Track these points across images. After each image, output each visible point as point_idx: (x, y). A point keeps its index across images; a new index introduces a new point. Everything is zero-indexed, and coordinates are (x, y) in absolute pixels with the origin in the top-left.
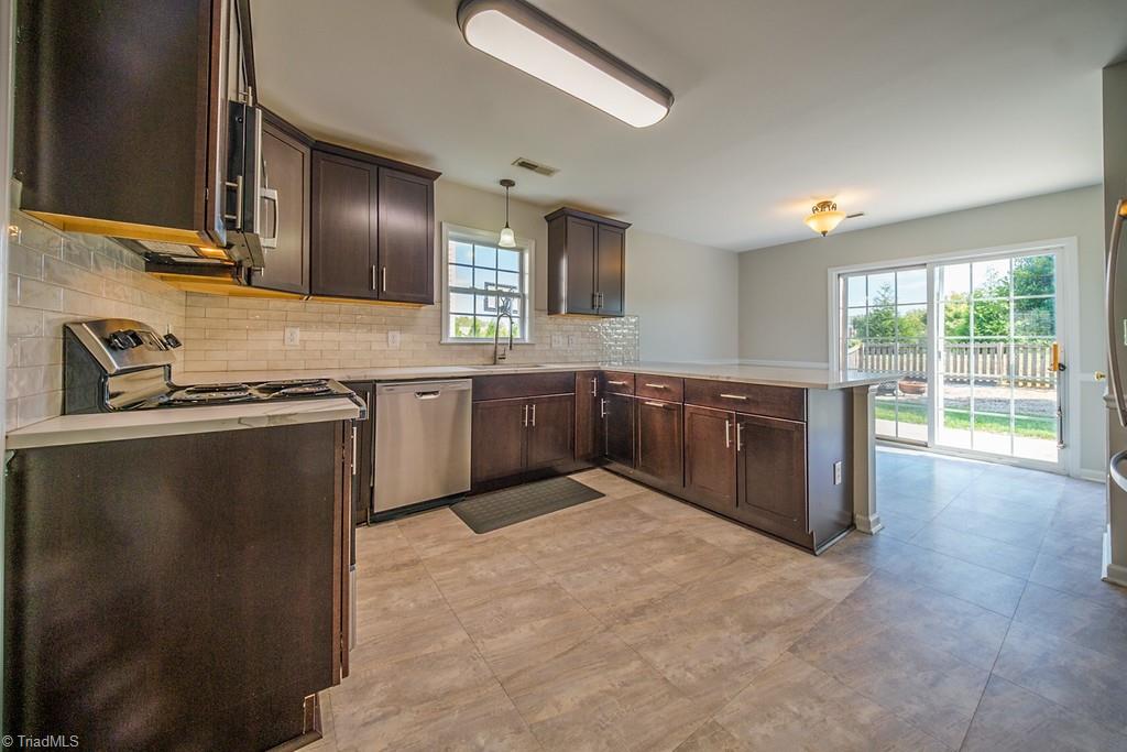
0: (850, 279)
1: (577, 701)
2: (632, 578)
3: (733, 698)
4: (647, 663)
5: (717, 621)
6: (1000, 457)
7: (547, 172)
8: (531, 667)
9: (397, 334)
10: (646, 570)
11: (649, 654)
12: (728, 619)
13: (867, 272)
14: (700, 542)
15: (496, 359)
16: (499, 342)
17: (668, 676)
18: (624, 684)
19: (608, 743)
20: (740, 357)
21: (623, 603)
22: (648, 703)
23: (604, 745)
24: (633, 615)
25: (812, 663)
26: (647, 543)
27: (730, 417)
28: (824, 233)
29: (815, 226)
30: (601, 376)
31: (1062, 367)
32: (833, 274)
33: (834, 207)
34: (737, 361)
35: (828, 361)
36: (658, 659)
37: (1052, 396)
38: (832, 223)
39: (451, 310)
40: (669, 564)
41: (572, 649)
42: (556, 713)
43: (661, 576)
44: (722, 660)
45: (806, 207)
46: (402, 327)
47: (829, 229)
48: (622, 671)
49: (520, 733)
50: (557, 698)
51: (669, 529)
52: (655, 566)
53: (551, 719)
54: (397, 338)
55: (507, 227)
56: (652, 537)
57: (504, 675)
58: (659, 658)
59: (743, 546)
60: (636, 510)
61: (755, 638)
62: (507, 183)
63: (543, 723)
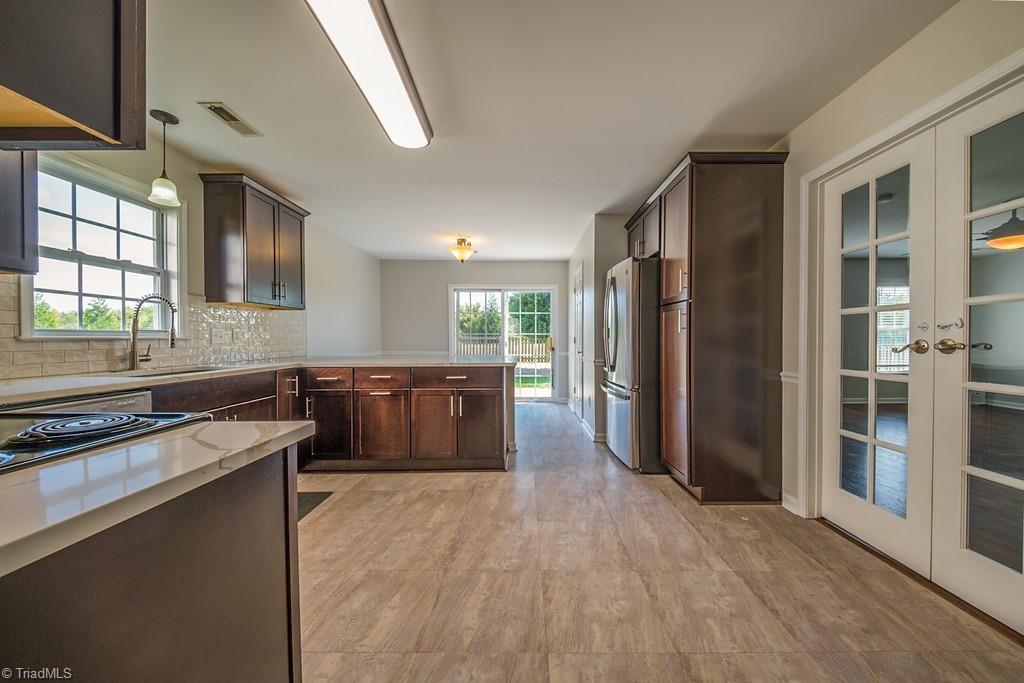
0: (461, 294)
1: (476, 617)
2: (426, 535)
3: (539, 555)
4: (489, 571)
5: (497, 527)
6: (531, 398)
7: (247, 130)
8: (424, 628)
10: (429, 525)
11: (484, 566)
12: (501, 523)
13: (470, 290)
14: (444, 492)
15: (132, 361)
16: (139, 336)
17: (505, 568)
18: (490, 589)
19: (515, 619)
20: (382, 349)
21: (437, 552)
22: (511, 586)
23: (514, 622)
24: (452, 554)
25: (550, 520)
26: (410, 509)
27: (453, 393)
28: (462, 261)
29: (457, 254)
30: (301, 372)
31: (553, 349)
32: (451, 288)
33: (469, 244)
34: (380, 353)
35: (448, 350)
36: (491, 565)
37: (548, 366)
38: (467, 255)
40: (439, 514)
41: (438, 596)
42: (473, 632)
43: (442, 523)
44: (518, 544)
45: (453, 240)
47: (465, 259)
48: (481, 584)
49: (465, 659)
50: (464, 625)
51: (414, 494)
52: (433, 520)
53: (473, 638)
55: (164, 175)
56: (408, 504)
57: (411, 646)
58: (491, 563)
59: (469, 482)
60: (376, 492)
61: (521, 524)
62: (165, 117)
63: (472, 643)
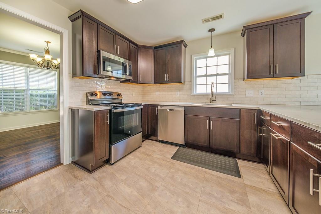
9: (179, 92)
15: (211, 101)
39: (197, 84)
46: (180, 90)
54: (178, 93)
55: (211, 48)
62: (212, 30)
